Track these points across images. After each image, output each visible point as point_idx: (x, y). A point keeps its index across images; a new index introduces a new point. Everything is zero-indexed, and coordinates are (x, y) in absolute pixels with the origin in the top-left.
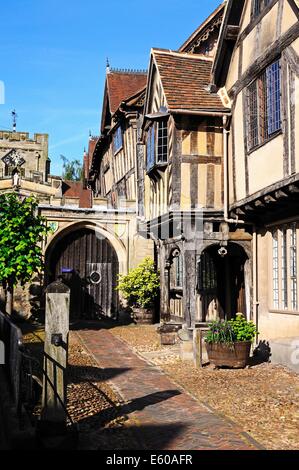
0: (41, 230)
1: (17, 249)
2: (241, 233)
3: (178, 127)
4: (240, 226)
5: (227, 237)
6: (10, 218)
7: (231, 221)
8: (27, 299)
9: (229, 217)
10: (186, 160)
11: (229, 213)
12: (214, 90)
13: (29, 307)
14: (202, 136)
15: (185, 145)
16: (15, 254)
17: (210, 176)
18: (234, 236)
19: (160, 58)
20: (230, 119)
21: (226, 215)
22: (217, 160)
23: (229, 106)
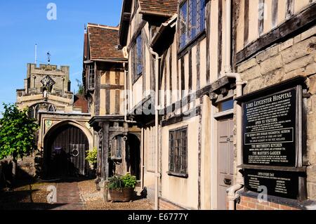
0: (33, 126)
1: (17, 137)
2: (135, 128)
3: (98, 69)
4: (134, 124)
5: (127, 130)
6: (13, 120)
7: (129, 121)
8: (33, 165)
9: (127, 119)
10: (103, 87)
11: (127, 117)
12: (120, 48)
13: (35, 170)
14: (112, 74)
15: (103, 79)
16: (16, 140)
17: (117, 96)
18: (131, 130)
19: (91, 29)
20: (127, 64)
21: (125, 118)
22: (122, 87)
23: (127, 57)
